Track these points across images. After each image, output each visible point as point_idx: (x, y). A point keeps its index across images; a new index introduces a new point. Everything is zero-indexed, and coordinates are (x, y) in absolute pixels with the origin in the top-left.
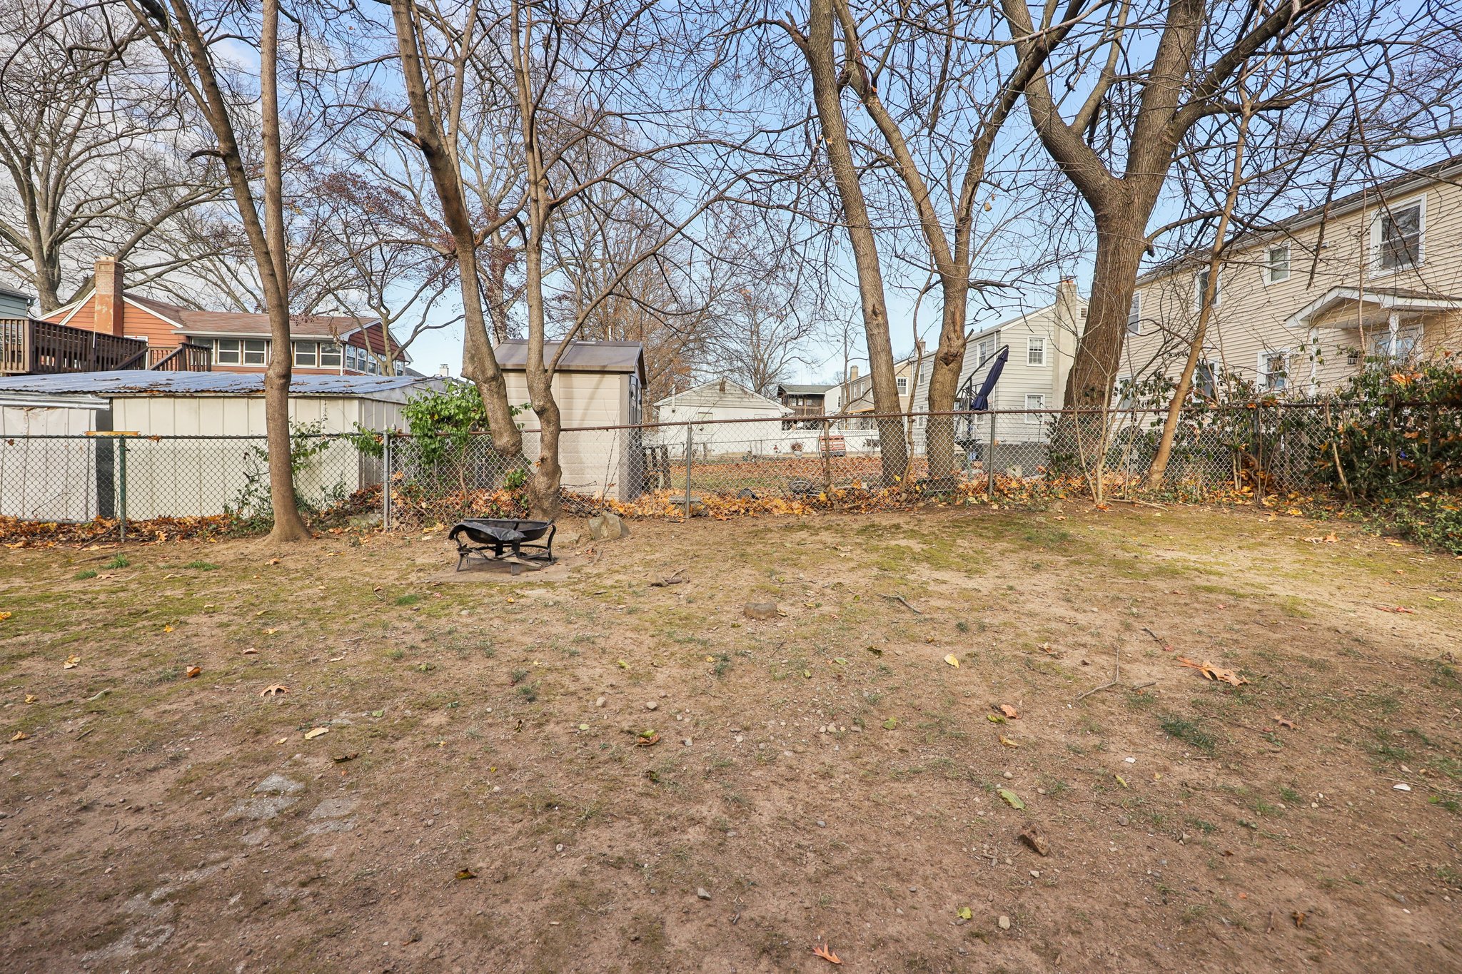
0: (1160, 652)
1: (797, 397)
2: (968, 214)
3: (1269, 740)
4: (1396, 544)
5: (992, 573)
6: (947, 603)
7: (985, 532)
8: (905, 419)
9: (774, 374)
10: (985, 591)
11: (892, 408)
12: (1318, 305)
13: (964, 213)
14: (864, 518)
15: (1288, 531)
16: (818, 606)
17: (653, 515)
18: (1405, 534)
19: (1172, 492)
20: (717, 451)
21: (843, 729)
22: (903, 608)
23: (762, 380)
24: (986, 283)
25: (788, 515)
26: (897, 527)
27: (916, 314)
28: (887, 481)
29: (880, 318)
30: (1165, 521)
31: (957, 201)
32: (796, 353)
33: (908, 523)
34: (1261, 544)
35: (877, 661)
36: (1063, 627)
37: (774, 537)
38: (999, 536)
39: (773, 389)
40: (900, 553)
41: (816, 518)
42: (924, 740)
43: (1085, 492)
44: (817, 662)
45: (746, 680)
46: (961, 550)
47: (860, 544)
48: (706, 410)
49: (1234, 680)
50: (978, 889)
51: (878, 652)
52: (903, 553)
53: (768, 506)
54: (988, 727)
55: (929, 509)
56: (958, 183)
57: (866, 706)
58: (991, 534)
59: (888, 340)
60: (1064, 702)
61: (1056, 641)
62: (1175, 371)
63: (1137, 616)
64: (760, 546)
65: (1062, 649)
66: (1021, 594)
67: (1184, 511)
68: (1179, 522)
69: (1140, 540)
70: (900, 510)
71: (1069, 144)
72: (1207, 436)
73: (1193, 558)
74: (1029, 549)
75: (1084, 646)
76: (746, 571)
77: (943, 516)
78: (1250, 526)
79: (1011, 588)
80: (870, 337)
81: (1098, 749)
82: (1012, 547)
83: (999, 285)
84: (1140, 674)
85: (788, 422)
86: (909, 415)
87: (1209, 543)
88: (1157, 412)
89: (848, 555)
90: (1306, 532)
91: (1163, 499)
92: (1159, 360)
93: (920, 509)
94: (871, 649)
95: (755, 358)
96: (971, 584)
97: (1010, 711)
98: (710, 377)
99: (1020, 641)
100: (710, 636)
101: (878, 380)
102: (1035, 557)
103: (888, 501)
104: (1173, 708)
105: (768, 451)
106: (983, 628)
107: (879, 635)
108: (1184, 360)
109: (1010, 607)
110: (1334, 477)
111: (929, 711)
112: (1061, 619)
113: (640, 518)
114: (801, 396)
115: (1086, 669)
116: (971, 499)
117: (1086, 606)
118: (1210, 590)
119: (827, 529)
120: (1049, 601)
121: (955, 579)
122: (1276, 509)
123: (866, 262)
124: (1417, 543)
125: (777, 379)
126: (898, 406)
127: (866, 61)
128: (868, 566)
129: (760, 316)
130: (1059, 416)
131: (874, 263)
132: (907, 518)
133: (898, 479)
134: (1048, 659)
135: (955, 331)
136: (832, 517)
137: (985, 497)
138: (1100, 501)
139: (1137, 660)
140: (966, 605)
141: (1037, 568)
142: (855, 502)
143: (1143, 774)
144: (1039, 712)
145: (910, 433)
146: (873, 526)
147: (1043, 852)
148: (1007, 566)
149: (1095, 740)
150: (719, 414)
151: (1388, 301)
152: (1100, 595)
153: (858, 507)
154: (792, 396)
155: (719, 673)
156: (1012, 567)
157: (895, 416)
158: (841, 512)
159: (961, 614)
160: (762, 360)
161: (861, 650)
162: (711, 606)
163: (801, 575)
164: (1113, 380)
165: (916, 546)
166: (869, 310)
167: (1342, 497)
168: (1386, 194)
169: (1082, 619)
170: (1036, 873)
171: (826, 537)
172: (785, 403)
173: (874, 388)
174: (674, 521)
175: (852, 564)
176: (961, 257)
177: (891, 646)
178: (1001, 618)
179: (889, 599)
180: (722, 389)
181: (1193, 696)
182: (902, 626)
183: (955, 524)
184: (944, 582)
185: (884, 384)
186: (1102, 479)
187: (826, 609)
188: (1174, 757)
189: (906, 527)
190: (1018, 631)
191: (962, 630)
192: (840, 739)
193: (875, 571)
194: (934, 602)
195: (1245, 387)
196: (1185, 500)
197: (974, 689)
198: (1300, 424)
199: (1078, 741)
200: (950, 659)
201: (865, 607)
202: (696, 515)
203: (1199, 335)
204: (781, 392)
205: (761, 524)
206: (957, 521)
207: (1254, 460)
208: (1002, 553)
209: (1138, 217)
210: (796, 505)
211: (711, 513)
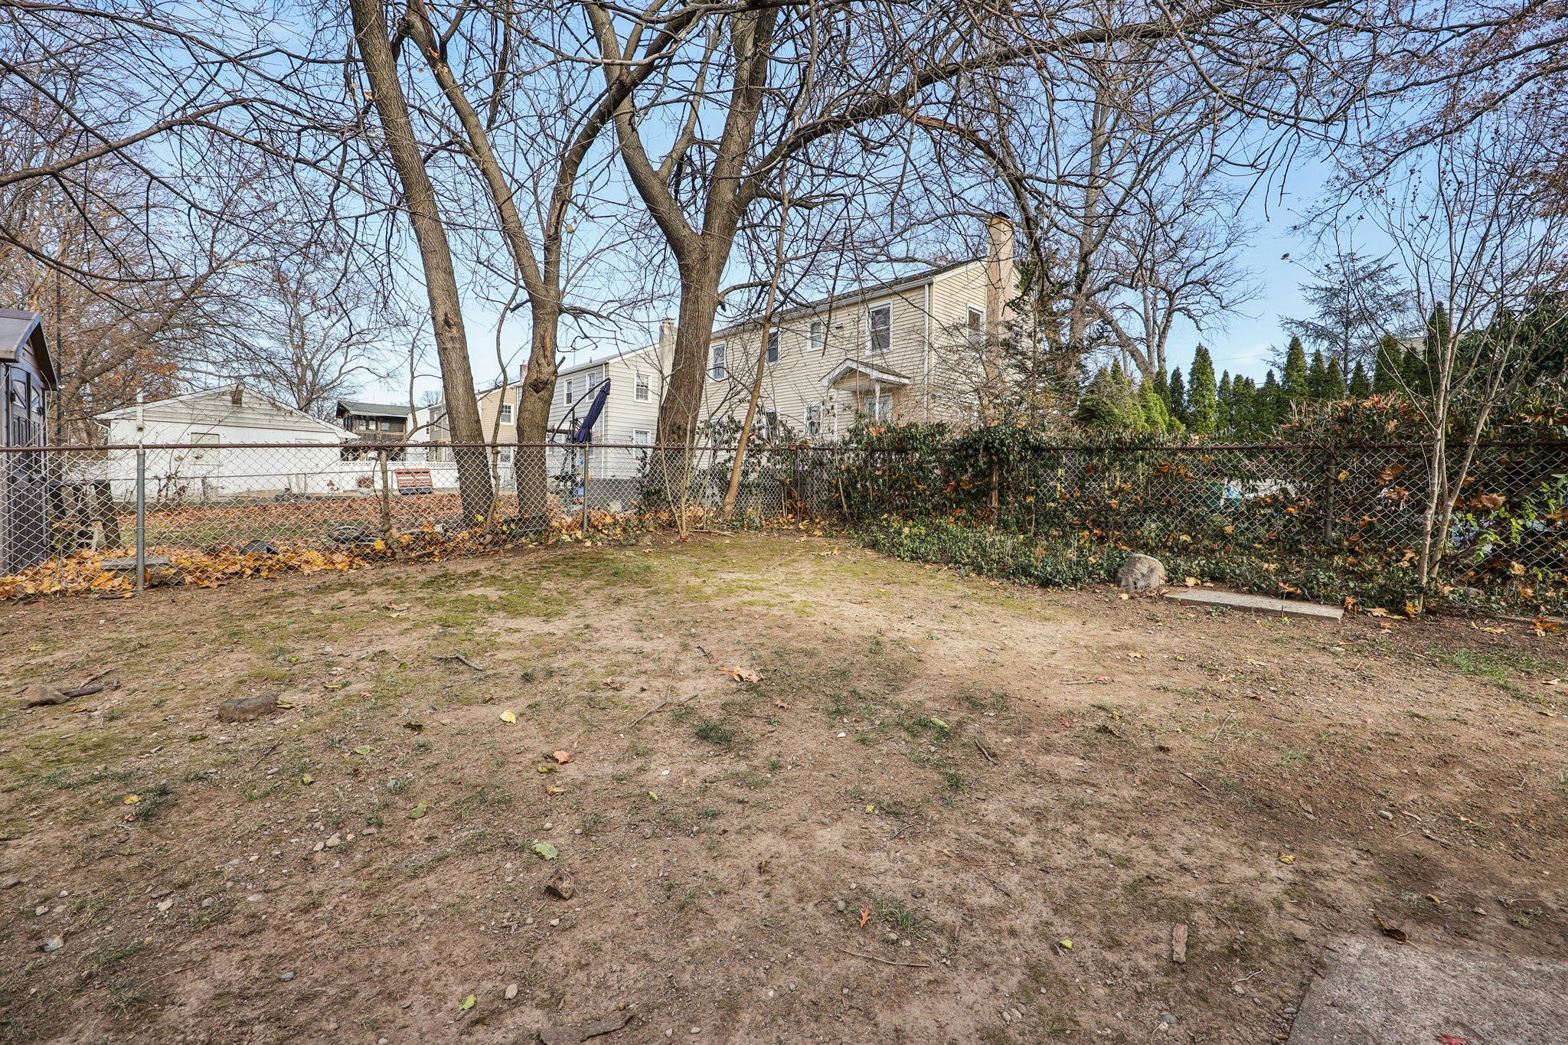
0: (706, 665)
1: (368, 419)
2: (556, 232)
3: (770, 723)
4: (869, 553)
5: (573, 614)
6: (516, 654)
7: (574, 572)
8: (489, 450)
9: (331, 386)
10: (560, 634)
11: (473, 438)
12: (837, 371)
13: (553, 230)
14: (436, 566)
15: (812, 549)
16: (345, 685)
17: (63, 593)
18: (874, 545)
19: (740, 523)
20: (231, 488)
21: (350, 837)
22: (462, 668)
23: (310, 394)
24: (584, 311)
25: (326, 571)
26: (476, 574)
27: (499, 331)
28: (468, 521)
29: (454, 330)
30: (732, 546)
31: (545, 216)
32: (363, 362)
33: (489, 569)
34: (794, 561)
35: (417, 738)
36: (629, 658)
37: (298, 603)
38: (587, 573)
39: (330, 406)
40: (472, 604)
41: (369, 572)
42: (459, 818)
43: (671, 524)
44: (329, 758)
45: (199, 813)
46: (545, 592)
47: (422, 599)
48: (204, 429)
49: (755, 678)
50: (490, 968)
51: (418, 728)
52: (477, 603)
53: (294, 562)
54: (537, 780)
55: (518, 550)
56: (546, 195)
57: (388, 798)
58: (579, 572)
59: (466, 358)
60: (617, 733)
61: (621, 673)
62: (740, 414)
63: (694, 636)
64: (270, 618)
65: (624, 679)
66: (597, 631)
67: (748, 538)
68: (742, 547)
69: (710, 566)
70: (483, 555)
71: (656, 188)
72: (766, 472)
73: (746, 577)
74: (614, 584)
75: (645, 673)
76: (232, 656)
77: (531, 557)
78: (788, 547)
79: (587, 627)
80: (442, 351)
81: (642, 770)
82: (597, 583)
83: (597, 315)
84: (687, 689)
85: (350, 451)
86: (494, 446)
87: (761, 563)
88: (728, 451)
89: (402, 614)
90: (821, 548)
91: (733, 528)
92: (727, 404)
93: (507, 551)
94: (409, 726)
95: (296, 363)
96: (547, 628)
97: (561, 756)
98: (213, 382)
99: (586, 681)
100: (142, 763)
101: (453, 403)
102: (618, 592)
103: (468, 545)
104: (708, 713)
105: (318, 487)
106: (550, 674)
107: (424, 706)
108: (747, 405)
109: (582, 646)
110: (840, 506)
111: (471, 781)
112: (629, 651)
113: (29, 600)
114: (372, 418)
115: (644, 694)
116: (566, 537)
117: (654, 634)
118: (751, 604)
119: (380, 585)
120: (622, 634)
121: (531, 625)
122: (807, 531)
123: (434, 261)
124: (879, 551)
125: (335, 394)
126: (480, 435)
127: (434, 18)
128: (427, 624)
129: (304, 307)
130: (649, 452)
131: (445, 265)
132: (491, 563)
133: (480, 518)
134: (610, 693)
135: (545, 357)
136: (392, 570)
137: (579, 534)
138: (684, 533)
139: (687, 677)
140: (537, 652)
141: (618, 602)
142: (425, 548)
143: (674, 784)
144: (593, 749)
145: (495, 466)
146: (444, 576)
147: (566, 895)
148: (590, 604)
149: (638, 763)
150: (228, 435)
151: (875, 374)
152: (667, 620)
153: (430, 555)
154: (359, 417)
155: (145, 816)
156: (595, 604)
157: (476, 447)
158: (406, 562)
159: (529, 664)
160: (310, 366)
161: (396, 730)
162: (157, 717)
163: (328, 649)
164: (695, 419)
165: (493, 593)
166: (441, 318)
167: (843, 520)
168: (867, 296)
169: (648, 647)
170: (555, 922)
171: (378, 595)
172: (348, 427)
173: (449, 412)
174: (112, 596)
175: (405, 625)
176: (551, 278)
177: (438, 716)
178: (573, 658)
179: (446, 661)
180: (237, 400)
181: (724, 699)
182: (455, 690)
183: (543, 565)
184: (517, 631)
185: (462, 408)
186: (686, 513)
187: (356, 688)
188: (702, 760)
189: (485, 573)
190: (587, 670)
191: (528, 681)
192: (344, 851)
193: (436, 629)
194: (500, 656)
195: (789, 432)
196: (749, 528)
197: (527, 743)
198: (821, 464)
199: (624, 768)
200: (508, 716)
201: (412, 675)
202: (158, 584)
203: (757, 383)
204: (341, 411)
205: (278, 588)
206: (546, 561)
207: (795, 494)
208: (587, 592)
209: (713, 273)
210: (338, 557)
211: (189, 579)
